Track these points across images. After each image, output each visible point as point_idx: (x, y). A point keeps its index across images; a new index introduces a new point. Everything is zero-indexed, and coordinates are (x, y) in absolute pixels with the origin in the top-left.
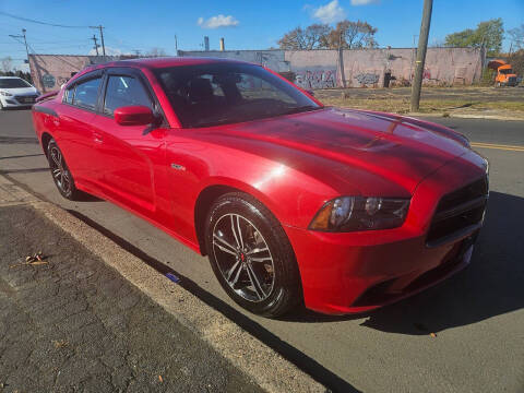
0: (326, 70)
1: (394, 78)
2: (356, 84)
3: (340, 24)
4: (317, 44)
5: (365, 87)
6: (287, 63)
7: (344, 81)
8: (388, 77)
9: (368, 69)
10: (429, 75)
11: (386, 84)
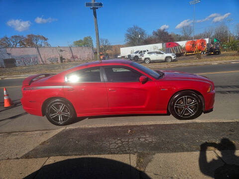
0: (32, 57)
1: (64, 59)
2: (48, 62)
3: (29, 36)
4: (18, 44)
5: (53, 63)
6: (9, 54)
7: (43, 62)
8: (62, 59)
9: (53, 56)
10: (77, 57)
11: (62, 61)
